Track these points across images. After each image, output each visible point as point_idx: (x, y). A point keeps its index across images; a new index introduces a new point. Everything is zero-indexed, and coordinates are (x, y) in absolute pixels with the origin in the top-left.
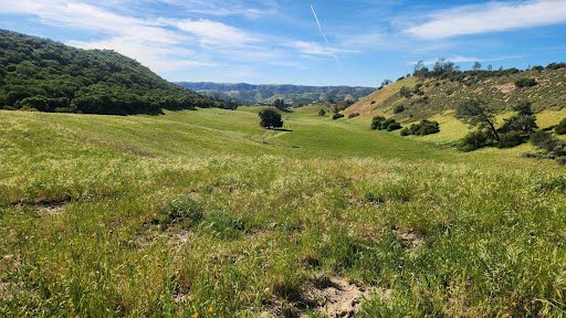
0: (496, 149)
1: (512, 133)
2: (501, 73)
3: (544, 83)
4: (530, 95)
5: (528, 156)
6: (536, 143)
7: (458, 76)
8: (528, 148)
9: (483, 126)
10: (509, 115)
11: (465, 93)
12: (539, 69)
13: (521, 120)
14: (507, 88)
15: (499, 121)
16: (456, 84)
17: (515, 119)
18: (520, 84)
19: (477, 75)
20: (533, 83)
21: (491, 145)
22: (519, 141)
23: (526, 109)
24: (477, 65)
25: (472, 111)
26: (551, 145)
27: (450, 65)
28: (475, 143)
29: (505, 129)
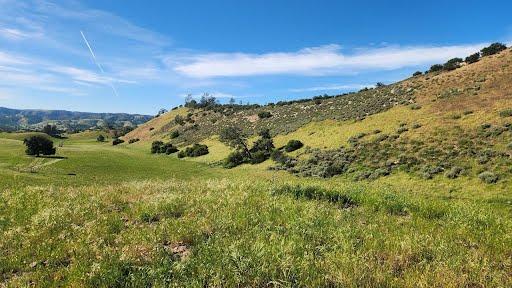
0: (249, 165)
1: (259, 152)
2: (247, 108)
3: (275, 115)
4: (268, 124)
5: (271, 169)
6: (274, 159)
7: (219, 108)
8: (270, 163)
9: (240, 148)
10: (257, 138)
11: (226, 122)
12: (272, 104)
13: (264, 143)
14: (254, 119)
15: (250, 143)
16: (219, 114)
17: (260, 141)
18: (262, 116)
19: (233, 108)
20: (269, 116)
21: (246, 162)
22: (264, 158)
23: (266, 135)
24: (232, 100)
25: (231, 136)
26: (284, 160)
27: (213, 99)
28: (235, 161)
29: (254, 150)
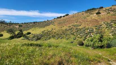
1: (19, 35)
2: (16, 24)
3: (24, 25)
4: (22, 28)
5: (22, 39)
8: (22, 38)
9: (13, 34)
10: (18, 32)
11: (9, 28)
12: (22, 23)
13: (20, 33)
14: (17, 27)
15: (16, 33)
16: (6, 25)
17: (19, 32)
18: (20, 26)
19: (11, 24)
20: (22, 26)
21: (15, 38)
22: (20, 37)
23: (21, 31)
24: (11, 22)
25: (10, 31)
26: (26, 37)
27: (4, 21)
28: (12, 38)
